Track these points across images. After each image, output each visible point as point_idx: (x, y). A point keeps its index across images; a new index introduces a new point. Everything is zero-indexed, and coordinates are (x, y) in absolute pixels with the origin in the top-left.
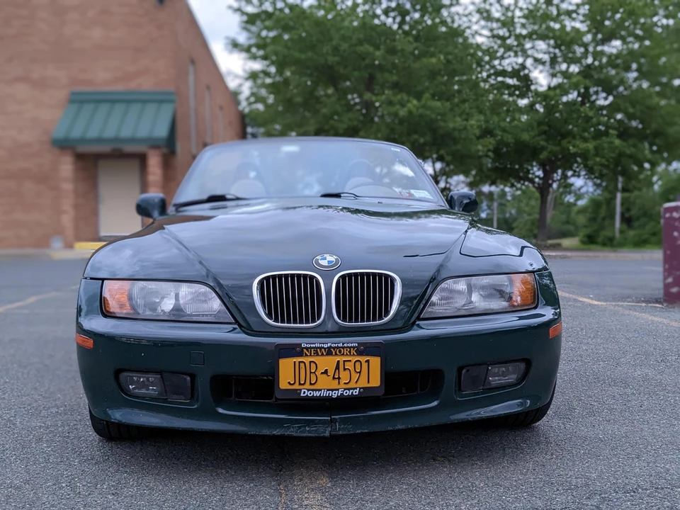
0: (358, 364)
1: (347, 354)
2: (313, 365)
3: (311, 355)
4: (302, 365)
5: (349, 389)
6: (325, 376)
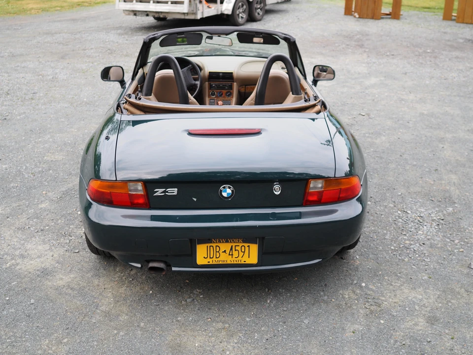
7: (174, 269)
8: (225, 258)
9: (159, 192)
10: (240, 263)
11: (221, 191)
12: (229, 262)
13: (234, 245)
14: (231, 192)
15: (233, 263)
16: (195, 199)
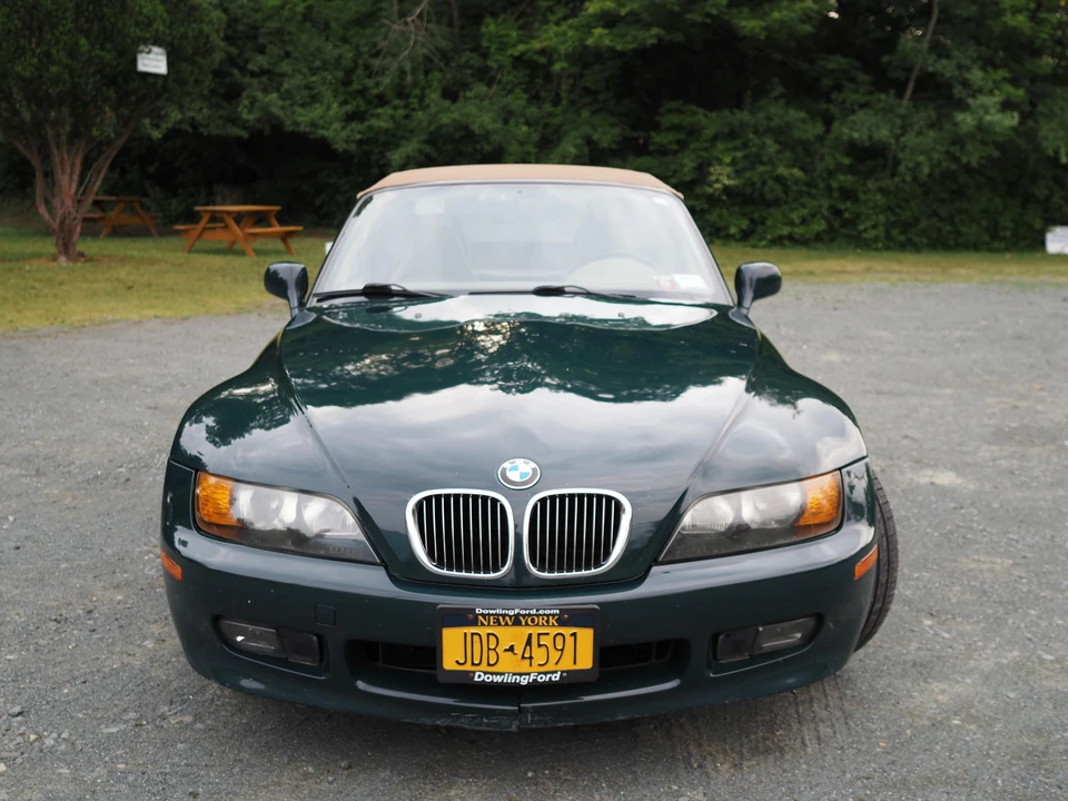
0: (559, 639)
1: (543, 625)
2: (492, 639)
3: (489, 625)
4: (476, 638)
5: (545, 673)
6: (510, 653)
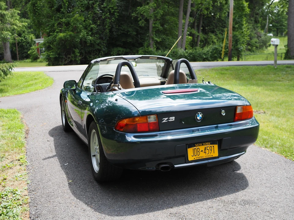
7: (176, 166)
8: (203, 155)
9: (165, 120)
10: (210, 157)
11: (197, 116)
12: (204, 157)
13: (206, 146)
14: (201, 116)
15: (206, 157)
16: (183, 123)
